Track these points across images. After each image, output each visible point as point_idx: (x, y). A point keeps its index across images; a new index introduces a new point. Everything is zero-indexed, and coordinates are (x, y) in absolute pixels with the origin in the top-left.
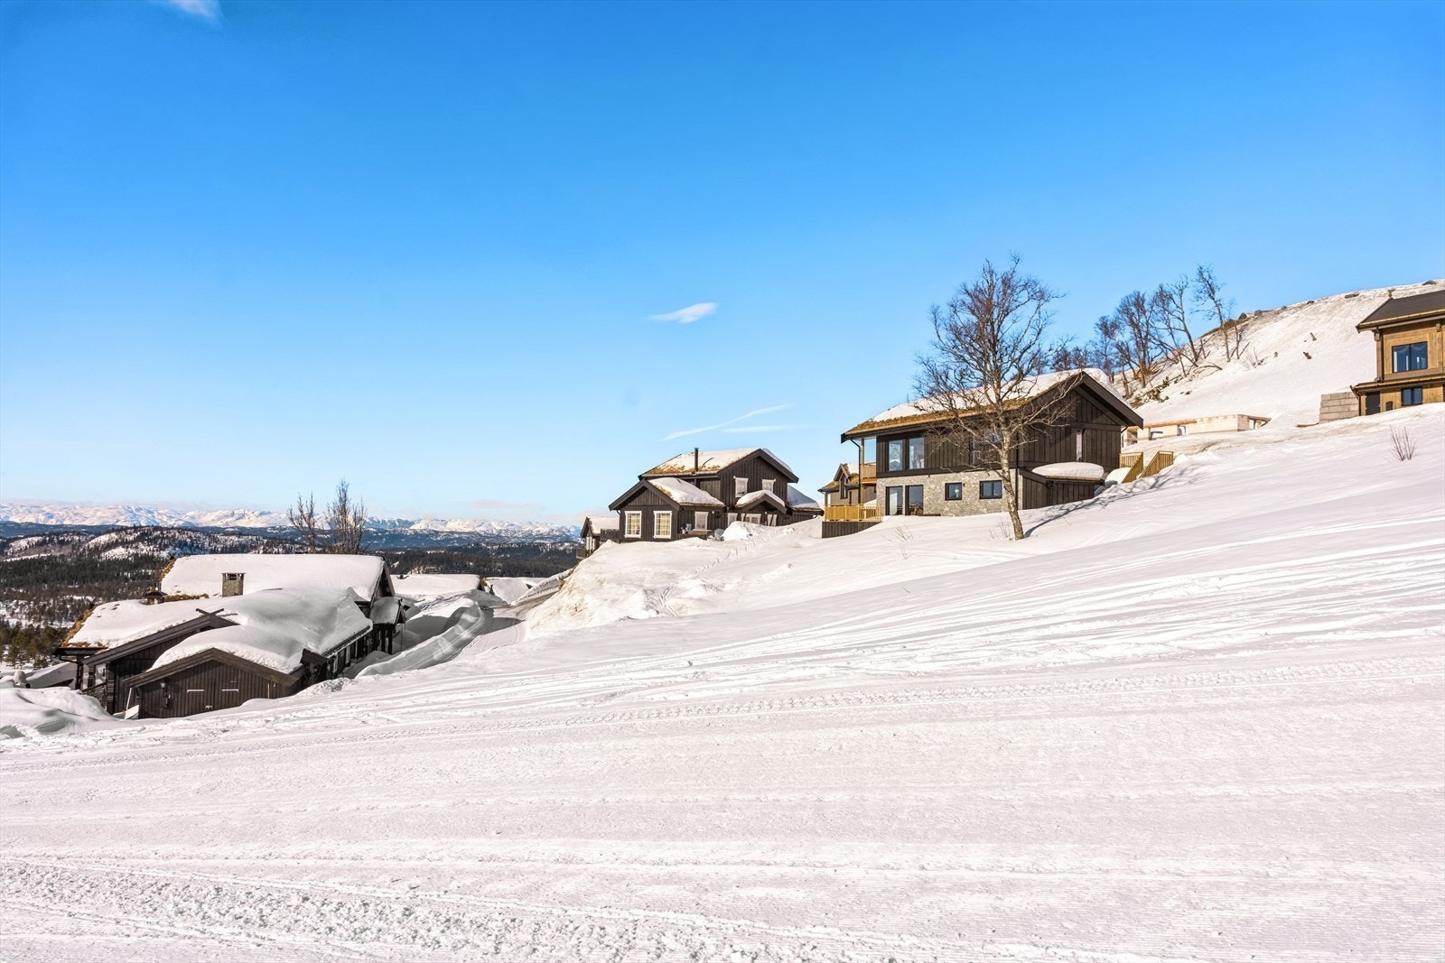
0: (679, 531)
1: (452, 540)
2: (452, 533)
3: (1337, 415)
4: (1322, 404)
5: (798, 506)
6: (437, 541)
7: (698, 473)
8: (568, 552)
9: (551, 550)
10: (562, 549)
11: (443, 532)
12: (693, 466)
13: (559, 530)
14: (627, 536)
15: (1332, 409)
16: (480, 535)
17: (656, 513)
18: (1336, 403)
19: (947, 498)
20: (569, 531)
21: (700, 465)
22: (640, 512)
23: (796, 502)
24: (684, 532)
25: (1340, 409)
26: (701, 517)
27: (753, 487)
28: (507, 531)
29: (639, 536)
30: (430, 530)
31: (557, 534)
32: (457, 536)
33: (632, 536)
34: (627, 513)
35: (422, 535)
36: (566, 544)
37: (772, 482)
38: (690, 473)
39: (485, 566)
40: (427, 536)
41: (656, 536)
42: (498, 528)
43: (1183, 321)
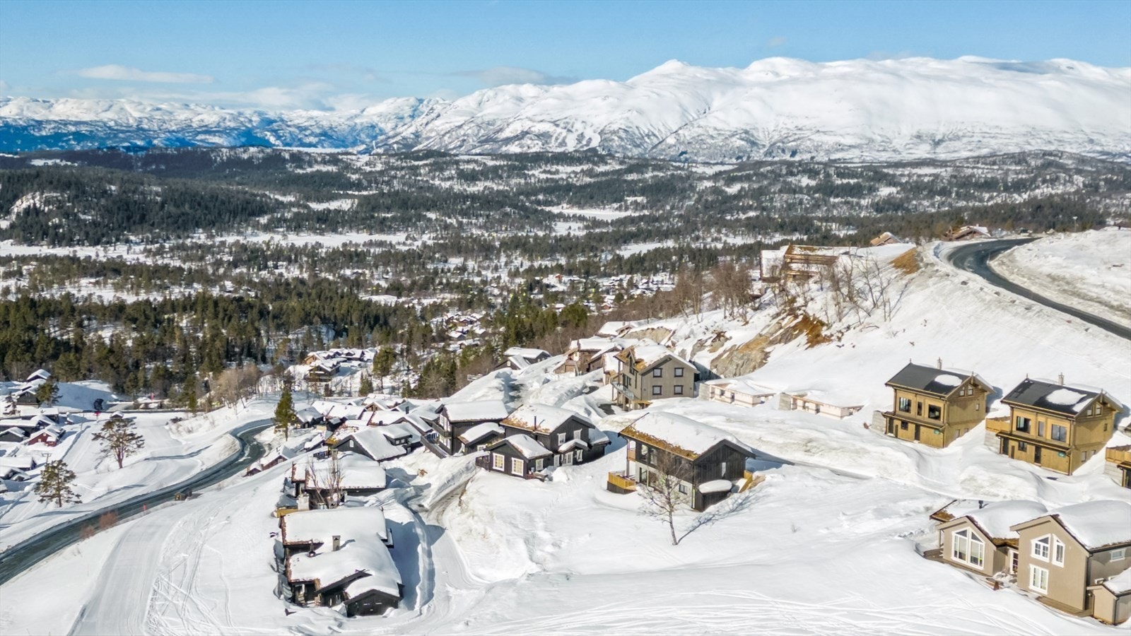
0: (527, 473)
1: (66, 135)
2: (66, 123)
5: (595, 442)
6: (42, 137)
7: (537, 432)
8: (256, 162)
9: (229, 159)
10: (245, 156)
11: (48, 122)
12: (534, 426)
13: (235, 119)
16: (110, 128)
20: (251, 121)
21: (537, 424)
23: (594, 439)
24: (530, 474)
26: (540, 463)
27: (568, 439)
28: (150, 120)
29: (502, 470)
30: (29, 120)
31: (232, 125)
32: (72, 129)
33: (498, 469)
35: (16, 128)
36: (252, 149)
37: (580, 431)
38: (532, 431)
39: (134, 192)
40: (25, 128)
41: (513, 473)
42: (137, 115)
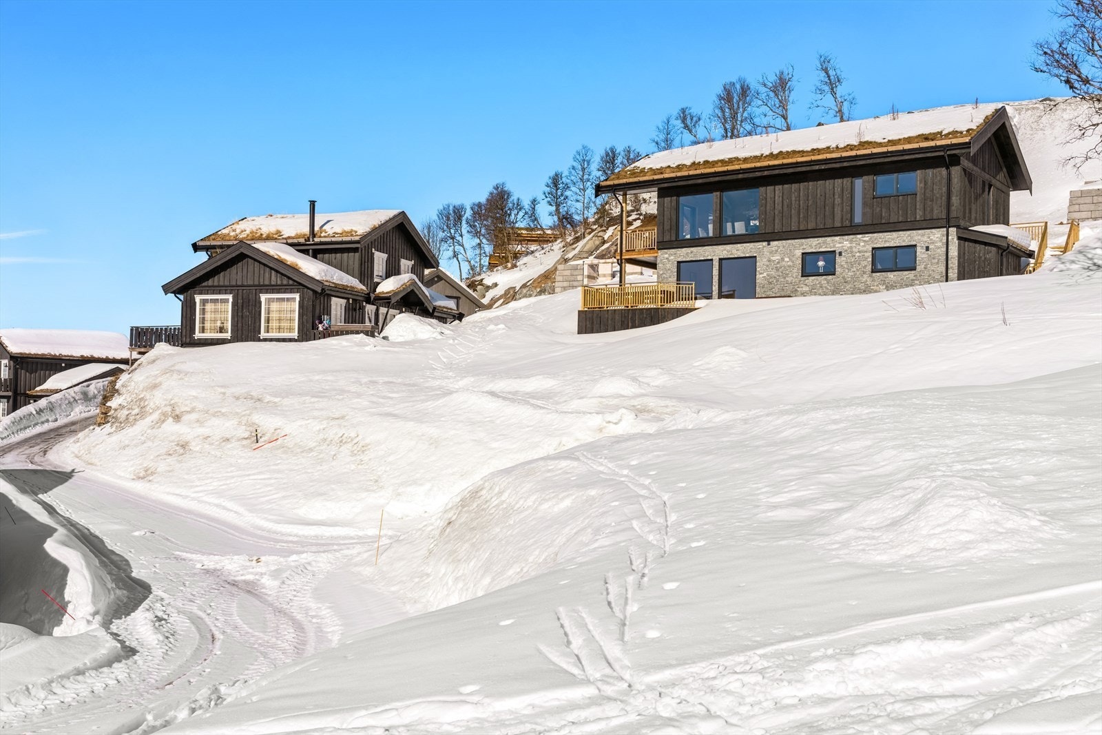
0: (314, 327)
3: (1088, 214)
4: (1071, 201)
7: (317, 240)
12: (306, 230)
14: (198, 335)
15: (1083, 207)
17: (263, 297)
18: (1088, 200)
19: (805, 274)
21: (317, 228)
22: (230, 297)
24: (321, 328)
25: (1092, 207)
26: (337, 305)
27: (392, 269)
29: (228, 335)
33: (208, 335)
34: (198, 298)
37: (410, 264)
38: (302, 240)
41: (263, 335)
43: (785, 119)
